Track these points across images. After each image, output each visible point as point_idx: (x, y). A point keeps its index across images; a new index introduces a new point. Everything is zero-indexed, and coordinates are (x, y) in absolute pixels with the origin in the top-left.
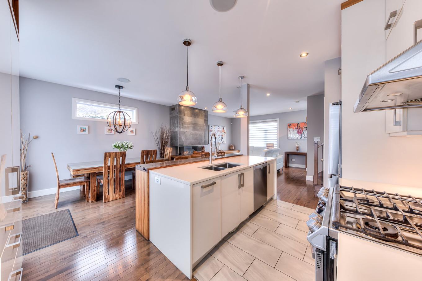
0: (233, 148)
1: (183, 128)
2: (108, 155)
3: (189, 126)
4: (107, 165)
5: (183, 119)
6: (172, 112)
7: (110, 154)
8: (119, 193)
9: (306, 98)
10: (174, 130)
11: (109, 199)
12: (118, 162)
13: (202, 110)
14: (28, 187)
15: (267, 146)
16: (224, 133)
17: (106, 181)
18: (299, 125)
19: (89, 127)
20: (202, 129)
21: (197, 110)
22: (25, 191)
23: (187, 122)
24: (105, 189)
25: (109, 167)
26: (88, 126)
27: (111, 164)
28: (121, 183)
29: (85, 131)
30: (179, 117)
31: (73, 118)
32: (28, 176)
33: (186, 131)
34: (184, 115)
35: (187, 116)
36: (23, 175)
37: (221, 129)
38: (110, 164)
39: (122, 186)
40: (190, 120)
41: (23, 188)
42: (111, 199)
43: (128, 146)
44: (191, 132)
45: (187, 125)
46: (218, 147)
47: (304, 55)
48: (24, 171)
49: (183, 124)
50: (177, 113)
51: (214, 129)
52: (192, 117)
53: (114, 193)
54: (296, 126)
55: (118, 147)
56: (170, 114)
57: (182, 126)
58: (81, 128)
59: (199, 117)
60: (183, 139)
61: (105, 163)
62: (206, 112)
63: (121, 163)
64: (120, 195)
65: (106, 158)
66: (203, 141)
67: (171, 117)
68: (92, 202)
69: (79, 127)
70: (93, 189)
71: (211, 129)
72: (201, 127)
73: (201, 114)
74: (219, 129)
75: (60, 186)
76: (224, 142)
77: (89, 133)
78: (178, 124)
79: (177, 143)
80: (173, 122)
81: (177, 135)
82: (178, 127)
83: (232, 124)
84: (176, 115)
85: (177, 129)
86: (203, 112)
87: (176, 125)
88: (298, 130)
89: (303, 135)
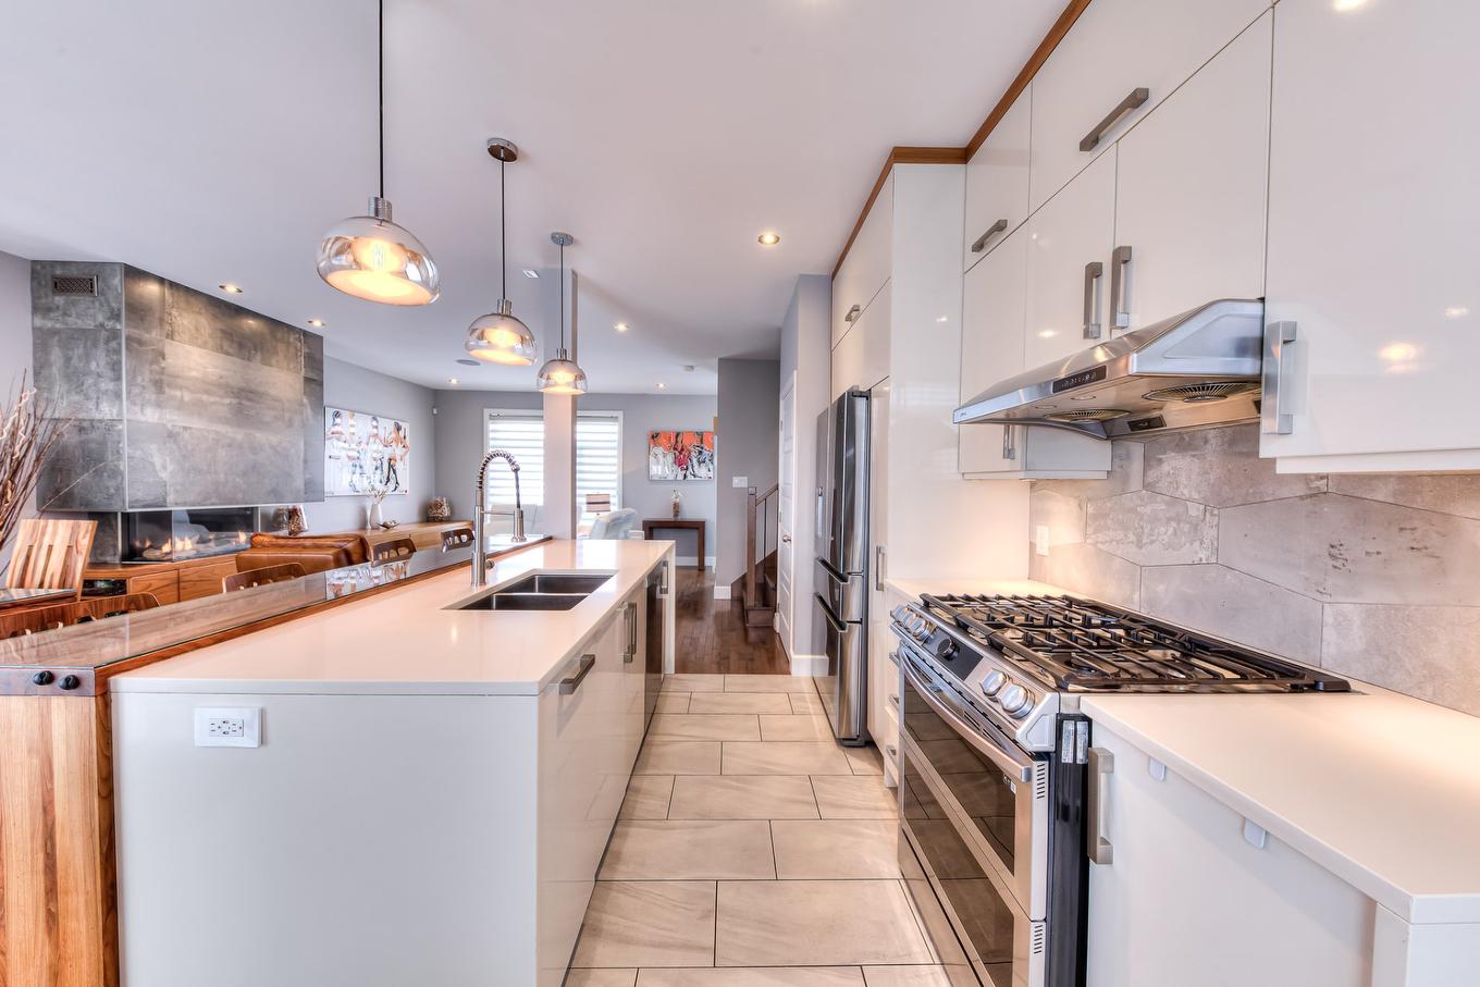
0: (446, 512)
1: (159, 405)
3: (205, 397)
5: (162, 356)
6: (58, 299)
9: (715, 362)
10: (83, 416)
13: (290, 328)
15: (589, 503)
18: (679, 439)
20: (290, 424)
21: (251, 323)
23: (194, 374)
30: (128, 338)
33: (185, 428)
34: (170, 337)
35: (193, 341)
37: (387, 427)
40: (211, 370)
44: (217, 433)
45: (193, 392)
46: (374, 508)
47: (769, 238)
49: (157, 384)
50: (116, 316)
51: (352, 430)
52: (228, 354)
54: (673, 441)
56: (39, 309)
57: (149, 396)
59: (274, 362)
60: (165, 468)
62: (313, 341)
66: (299, 483)
67: (52, 332)
71: (336, 429)
72: (287, 415)
73: (280, 347)
74: (375, 431)
76: (400, 488)
78: (118, 379)
79: (112, 491)
80: (75, 361)
81: (109, 444)
82: (118, 395)
83: (435, 412)
84: (102, 325)
85: (115, 411)
86: (292, 340)
87: (103, 386)
88: (677, 454)
89: (690, 468)
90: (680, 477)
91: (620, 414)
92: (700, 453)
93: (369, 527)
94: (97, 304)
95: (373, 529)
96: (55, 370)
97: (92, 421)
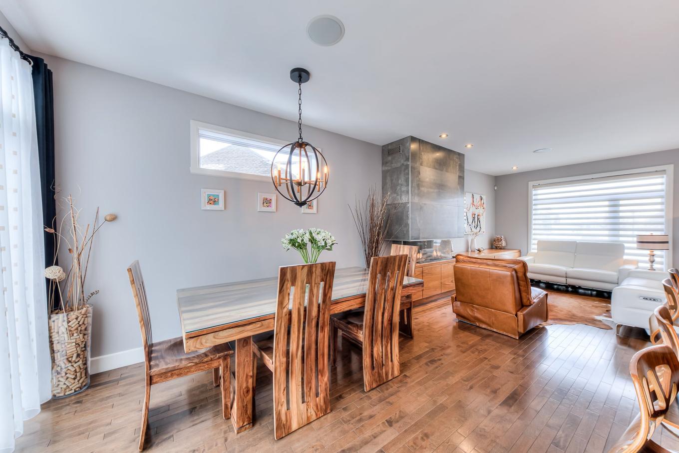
0: (503, 244)
1: (419, 195)
2: (289, 276)
3: (431, 190)
4: (285, 310)
5: (419, 173)
6: (390, 158)
7: (293, 269)
8: (316, 401)
10: (396, 202)
11: (290, 427)
12: (314, 299)
14: (89, 349)
15: (640, 242)
16: (480, 211)
17: (281, 364)
19: (225, 193)
22: (81, 362)
23: (427, 180)
24: (279, 389)
25: (290, 313)
26: (223, 191)
27: (297, 307)
28: (320, 366)
29: (218, 204)
30: (411, 167)
31: (193, 170)
32: (90, 320)
33: (425, 204)
34: (421, 164)
35: (427, 166)
36: (77, 319)
37: (477, 199)
38: (294, 304)
39: (322, 376)
40: (432, 177)
41: (75, 355)
42: (294, 426)
43: (326, 243)
45: (427, 188)
46: (472, 240)
48: (78, 310)
49: (418, 186)
52: (436, 169)
53: (303, 402)
55: (301, 246)
56: (384, 163)
57: (416, 191)
58: (209, 196)
59: (449, 170)
60: (419, 222)
61: (281, 304)
62: (461, 157)
63: (320, 301)
64: (319, 407)
65: (285, 287)
66: (456, 228)
67: (388, 171)
68: (240, 429)
69: (205, 193)
70: (244, 385)
72: (453, 195)
73: (452, 162)
74: (473, 201)
75: (151, 377)
76: (482, 231)
77: (225, 208)
78: (408, 185)
79: (405, 232)
80: (394, 181)
81: (405, 213)
82: (408, 192)
83: (496, 188)
84: (403, 164)
85: (407, 199)
86: (455, 158)
87: (403, 189)
91: (667, 168)
93: (470, 250)
94: (401, 156)
95: (472, 251)
96: (388, 185)
97: (399, 204)
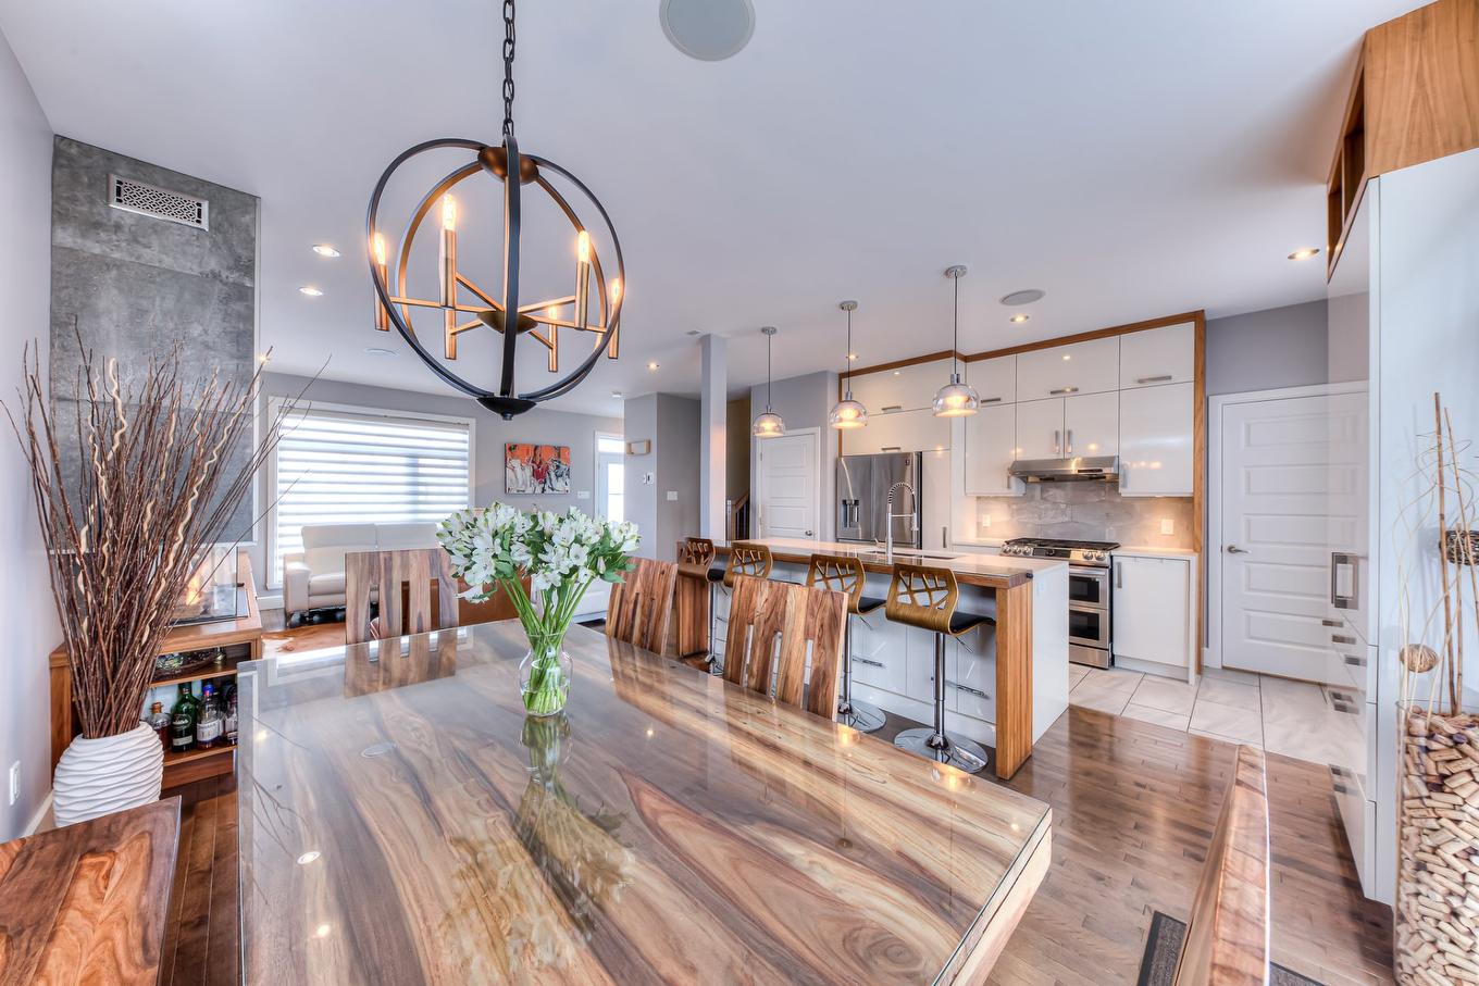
18: (538, 453)
50: (243, 268)
54: (531, 454)
84: (216, 276)
88: (536, 467)
89: (548, 481)
90: (539, 490)
91: (472, 422)
92: (558, 467)
